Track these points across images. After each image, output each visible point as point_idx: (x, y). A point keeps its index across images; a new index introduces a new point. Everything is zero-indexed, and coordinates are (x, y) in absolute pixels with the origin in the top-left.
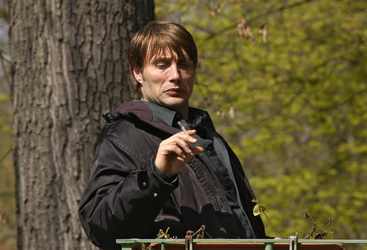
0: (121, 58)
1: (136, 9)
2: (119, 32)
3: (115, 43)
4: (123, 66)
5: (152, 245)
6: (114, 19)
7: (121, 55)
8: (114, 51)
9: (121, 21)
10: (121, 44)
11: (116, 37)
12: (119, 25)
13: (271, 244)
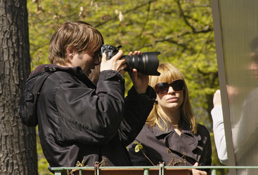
0: (8, 59)
1: (18, 29)
2: (7, 43)
3: (5, 50)
4: (10, 64)
5: (73, 170)
6: (4, 35)
7: (8, 57)
8: (5, 55)
9: (8, 37)
10: (9, 50)
11: (6, 47)
12: (8, 39)
13: (148, 169)
